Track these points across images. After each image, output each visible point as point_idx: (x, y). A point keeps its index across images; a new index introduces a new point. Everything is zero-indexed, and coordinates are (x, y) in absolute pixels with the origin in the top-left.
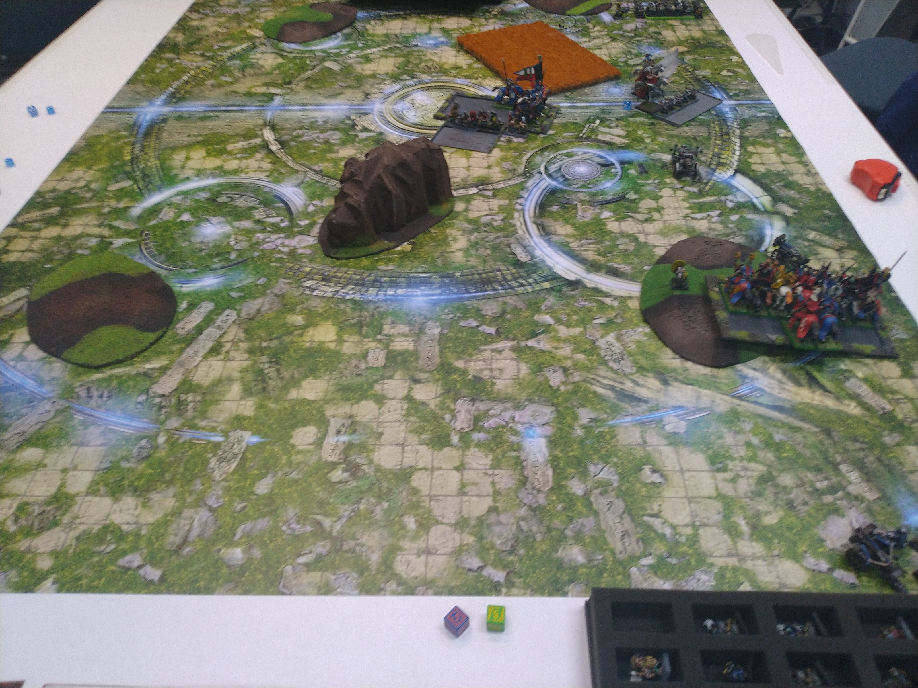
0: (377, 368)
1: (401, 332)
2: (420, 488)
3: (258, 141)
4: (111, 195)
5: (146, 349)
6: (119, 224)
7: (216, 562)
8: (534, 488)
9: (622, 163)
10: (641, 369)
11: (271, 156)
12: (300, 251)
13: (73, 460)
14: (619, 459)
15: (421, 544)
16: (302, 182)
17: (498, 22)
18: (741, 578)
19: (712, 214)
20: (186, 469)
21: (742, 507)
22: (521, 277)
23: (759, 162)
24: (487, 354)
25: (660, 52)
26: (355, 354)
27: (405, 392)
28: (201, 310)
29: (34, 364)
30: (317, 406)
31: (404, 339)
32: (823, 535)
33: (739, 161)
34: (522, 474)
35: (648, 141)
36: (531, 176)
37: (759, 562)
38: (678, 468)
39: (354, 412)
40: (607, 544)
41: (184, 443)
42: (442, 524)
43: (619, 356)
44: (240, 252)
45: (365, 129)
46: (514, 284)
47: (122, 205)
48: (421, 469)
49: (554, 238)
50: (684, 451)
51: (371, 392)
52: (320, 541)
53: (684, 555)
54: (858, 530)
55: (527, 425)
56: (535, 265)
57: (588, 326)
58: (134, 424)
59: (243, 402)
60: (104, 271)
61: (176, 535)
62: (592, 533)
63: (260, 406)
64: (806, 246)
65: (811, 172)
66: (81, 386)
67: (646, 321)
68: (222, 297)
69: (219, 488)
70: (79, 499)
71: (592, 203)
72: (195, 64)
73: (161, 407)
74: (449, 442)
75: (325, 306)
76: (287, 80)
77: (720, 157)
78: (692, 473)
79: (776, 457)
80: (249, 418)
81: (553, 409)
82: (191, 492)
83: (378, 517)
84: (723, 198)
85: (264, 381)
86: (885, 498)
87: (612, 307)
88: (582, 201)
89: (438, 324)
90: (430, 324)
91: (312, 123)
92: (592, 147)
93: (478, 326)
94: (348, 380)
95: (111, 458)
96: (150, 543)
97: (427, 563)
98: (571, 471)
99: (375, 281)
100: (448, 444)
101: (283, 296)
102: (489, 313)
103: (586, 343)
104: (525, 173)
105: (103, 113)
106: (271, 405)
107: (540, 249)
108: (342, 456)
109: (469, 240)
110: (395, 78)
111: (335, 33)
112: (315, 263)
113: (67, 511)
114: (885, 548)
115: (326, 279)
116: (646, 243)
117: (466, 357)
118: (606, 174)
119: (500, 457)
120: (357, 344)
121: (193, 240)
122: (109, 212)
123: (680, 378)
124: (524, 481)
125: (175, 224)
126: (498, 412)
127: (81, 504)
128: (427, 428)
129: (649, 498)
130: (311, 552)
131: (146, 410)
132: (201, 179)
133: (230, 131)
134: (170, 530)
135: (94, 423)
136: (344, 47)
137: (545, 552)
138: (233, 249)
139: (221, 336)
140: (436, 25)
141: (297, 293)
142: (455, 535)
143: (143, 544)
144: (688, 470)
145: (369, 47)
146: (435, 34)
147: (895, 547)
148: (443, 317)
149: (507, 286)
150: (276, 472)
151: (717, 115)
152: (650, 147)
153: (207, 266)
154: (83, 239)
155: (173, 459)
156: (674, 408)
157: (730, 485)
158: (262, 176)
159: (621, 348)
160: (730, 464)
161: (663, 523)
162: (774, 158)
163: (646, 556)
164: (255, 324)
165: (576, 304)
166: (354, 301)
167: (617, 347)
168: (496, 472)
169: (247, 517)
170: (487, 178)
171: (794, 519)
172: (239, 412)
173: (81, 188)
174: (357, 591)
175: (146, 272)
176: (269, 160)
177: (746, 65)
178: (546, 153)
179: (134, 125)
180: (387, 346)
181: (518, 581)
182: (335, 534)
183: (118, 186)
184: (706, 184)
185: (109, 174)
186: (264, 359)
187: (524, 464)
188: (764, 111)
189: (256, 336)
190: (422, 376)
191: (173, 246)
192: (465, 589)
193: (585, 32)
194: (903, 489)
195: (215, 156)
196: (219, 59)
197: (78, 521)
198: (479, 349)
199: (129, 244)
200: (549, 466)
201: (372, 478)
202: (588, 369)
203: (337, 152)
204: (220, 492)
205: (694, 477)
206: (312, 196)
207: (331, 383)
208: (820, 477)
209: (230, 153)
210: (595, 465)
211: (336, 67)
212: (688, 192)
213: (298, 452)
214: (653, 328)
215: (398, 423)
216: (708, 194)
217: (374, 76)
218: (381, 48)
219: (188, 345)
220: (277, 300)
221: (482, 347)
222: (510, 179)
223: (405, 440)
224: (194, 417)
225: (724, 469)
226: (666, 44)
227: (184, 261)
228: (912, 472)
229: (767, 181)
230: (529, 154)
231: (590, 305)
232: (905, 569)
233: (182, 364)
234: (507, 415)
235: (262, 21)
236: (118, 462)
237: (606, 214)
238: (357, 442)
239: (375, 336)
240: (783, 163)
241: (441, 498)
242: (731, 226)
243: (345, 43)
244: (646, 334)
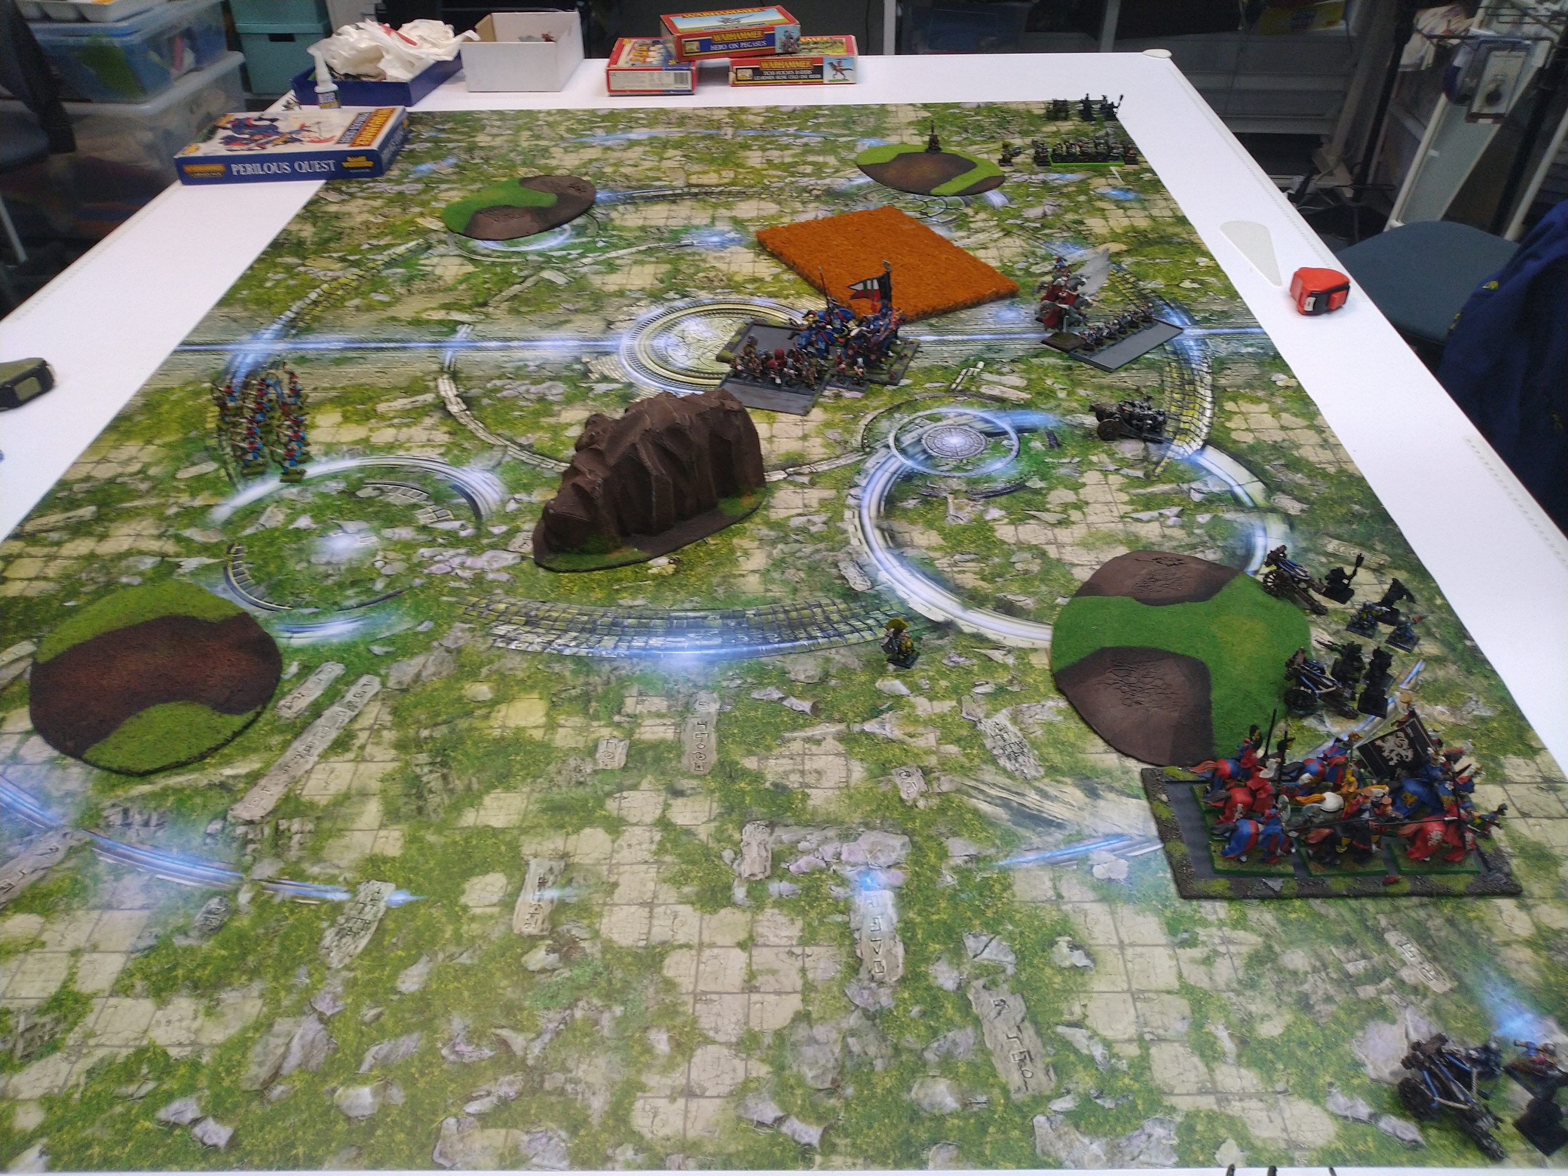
0: (612, 771)
1: (654, 709)
2: (677, 980)
3: (429, 397)
4: (182, 486)
5: (227, 742)
6: (194, 534)
7: (327, 1112)
8: (872, 979)
9: (1020, 430)
10: (1053, 770)
11: (449, 422)
12: (491, 576)
13: (91, 935)
14: (1017, 926)
15: (678, 1079)
16: (499, 464)
17: (822, 207)
18: (1222, 1132)
19: (1166, 512)
20: (284, 948)
21: (1222, 1008)
22: (855, 616)
23: (1244, 426)
24: (796, 747)
25: (1082, 252)
26: (574, 749)
27: (658, 812)
28: (322, 676)
29: (35, 770)
30: (508, 838)
31: (658, 721)
32: (1360, 1055)
33: (1211, 426)
34: (852, 954)
35: (1062, 395)
36: (873, 451)
37: (1254, 1104)
38: (1115, 941)
39: (570, 848)
40: (995, 1076)
41: (283, 903)
42: (714, 1042)
43: (1015, 748)
44: (391, 579)
45: (605, 379)
46: (843, 628)
47: (198, 502)
48: (681, 947)
49: (910, 552)
50: (1125, 911)
51: (599, 813)
52: (506, 1074)
53: (1126, 1092)
54: (1416, 1046)
55: (862, 868)
56: (877, 596)
57: (966, 698)
58: (199, 871)
59: (383, 833)
60: (163, 612)
61: (261, 1064)
62: (970, 1057)
63: (412, 840)
64: (1322, 564)
65: (1328, 442)
66: (113, 806)
67: (1060, 690)
68: (358, 655)
69: (337, 981)
70: (97, 1004)
71: (971, 495)
72: (330, 274)
73: (246, 842)
74: (729, 898)
75: (529, 668)
76: (480, 300)
77: (1179, 421)
78: (1139, 950)
79: (1278, 920)
80: (394, 859)
81: (907, 839)
82: (289, 989)
83: (606, 1032)
84: (1185, 486)
85: (420, 796)
86: (1462, 989)
87: (1005, 666)
88: (954, 493)
89: (715, 695)
90: (703, 695)
91: (519, 368)
92: (972, 404)
93: (782, 699)
94: (562, 793)
95: (156, 930)
96: (215, 1078)
97: (687, 1111)
98: (935, 947)
99: (614, 624)
100: (730, 902)
101: (459, 651)
102: (802, 677)
103: (960, 726)
104: (863, 446)
105: (175, 352)
106: (431, 837)
107: (886, 570)
108: (547, 925)
109: (770, 555)
110: (656, 297)
111: (559, 225)
112: (515, 596)
113: (75, 1024)
114: (1464, 1077)
115: (531, 622)
116: (1059, 560)
117: (761, 751)
118: (993, 448)
119: (816, 923)
120: (580, 730)
121: (313, 560)
122: (177, 515)
123: (1116, 785)
124: (855, 966)
125: (286, 533)
126: (814, 846)
127: (101, 1011)
128: (692, 875)
129: (1067, 993)
130: (489, 1094)
131: (220, 845)
132: (333, 460)
133: (383, 382)
134: (250, 1055)
135: (130, 872)
136: (574, 246)
137: (889, 1091)
138: (380, 575)
139: (353, 720)
140: (723, 212)
141: (482, 645)
142: (737, 1062)
143: (203, 1081)
144: (1132, 945)
145: (616, 247)
146: (721, 226)
147: (1480, 1075)
148: (725, 684)
149: (831, 632)
150: (436, 954)
151: (1175, 353)
152: (1065, 404)
153: (335, 603)
154: (131, 559)
155: (262, 931)
156: (1108, 837)
157: (1203, 968)
158: (433, 454)
159: (1020, 734)
160: (1202, 933)
161: (1091, 1038)
162: (1268, 420)
163: (1061, 1096)
164: (410, 699)
165: (945, 661)
166: (577, 659)
167: (1013, 733)
168: (808, 950)
169: (383, 1032)
170: (801, 456)
171: (1310, 1028)
172: (377, 850)
173: (131, 475)
174: (565, 1163)
175: (232, 613)
176: (445, 429)
177: (1221, 271)
178: (897, 415)
179: (226, 371)
180: (630, 734)
181: (842, 1142)
182: (530, 1062)
183: (194, 471)
184: (1157, 464)
185: (181, 452)
186: (423, 758)
187: (856, 935)
188: (1252, 345)
189: (410, 720)
190: (686, 784)
191: (280, 569)
192: (751, 1157)
193: (961, 223)
194: (1493, 974)
195: (357, 422)
196: (371, 265)
197: (92, 1042)
198: (782, 738)
199: (207, 568)
200: (898, 938)
201: (598, 963)
202: (964, 770)
203: (558, 414)
204: (340, 989)
205: (1141, 955)
206: (515, 487)
207: (532, 799)
208: (1351, 954)
209: (382, 417)
210: (975, 936)
211: (560, 279)
212: (1127, 476)
213: (473, 919)
214: (1071, 703)
215: (646, 866)
216: (1160, 480)
217: (621, 293)
218: (634, 250)
219: (296, 736)
220: (449, 657)
221: (787, 735)
222: (838, 457)
223: (655, 896)
224: (301, 859)
225: (1191, 943)
226: (1092, 239)
227: (297, 595)
228: (1507, 944)
229: (1257, 458)
230: (870, 417)
231: (968, 663)
232: (1500, 1115)
233: (285, 768)
234: (829, 850)
235: (443, 205)
236: (169, 937)
237: (994, 513)
238: (574, 900)
239: (610, 717)
240: (1283, 428)
241: (714, 997)
242: (1197, 531)
243: (577, 241)
244: (1059, 712)
